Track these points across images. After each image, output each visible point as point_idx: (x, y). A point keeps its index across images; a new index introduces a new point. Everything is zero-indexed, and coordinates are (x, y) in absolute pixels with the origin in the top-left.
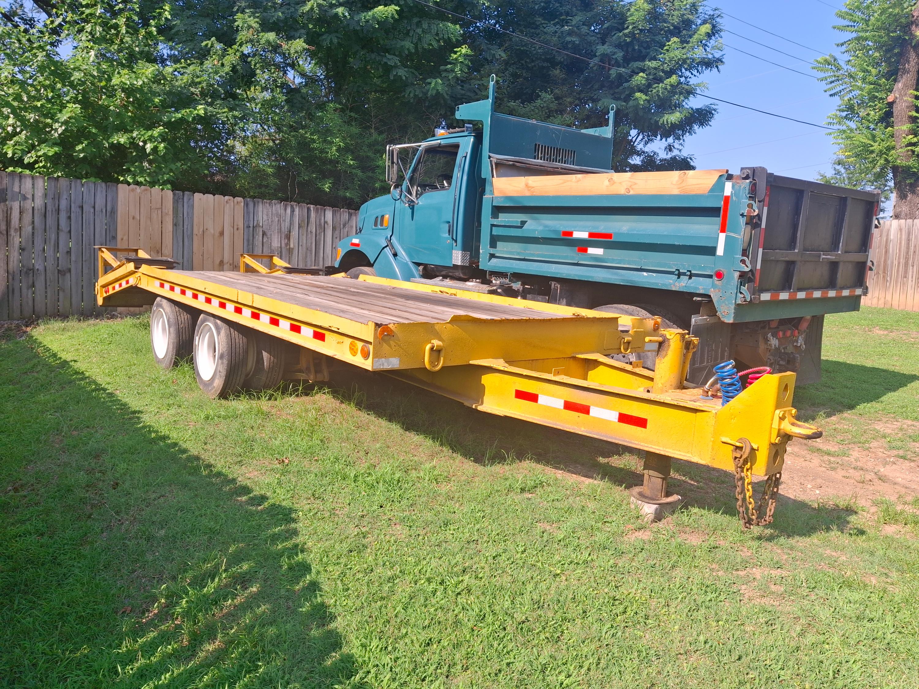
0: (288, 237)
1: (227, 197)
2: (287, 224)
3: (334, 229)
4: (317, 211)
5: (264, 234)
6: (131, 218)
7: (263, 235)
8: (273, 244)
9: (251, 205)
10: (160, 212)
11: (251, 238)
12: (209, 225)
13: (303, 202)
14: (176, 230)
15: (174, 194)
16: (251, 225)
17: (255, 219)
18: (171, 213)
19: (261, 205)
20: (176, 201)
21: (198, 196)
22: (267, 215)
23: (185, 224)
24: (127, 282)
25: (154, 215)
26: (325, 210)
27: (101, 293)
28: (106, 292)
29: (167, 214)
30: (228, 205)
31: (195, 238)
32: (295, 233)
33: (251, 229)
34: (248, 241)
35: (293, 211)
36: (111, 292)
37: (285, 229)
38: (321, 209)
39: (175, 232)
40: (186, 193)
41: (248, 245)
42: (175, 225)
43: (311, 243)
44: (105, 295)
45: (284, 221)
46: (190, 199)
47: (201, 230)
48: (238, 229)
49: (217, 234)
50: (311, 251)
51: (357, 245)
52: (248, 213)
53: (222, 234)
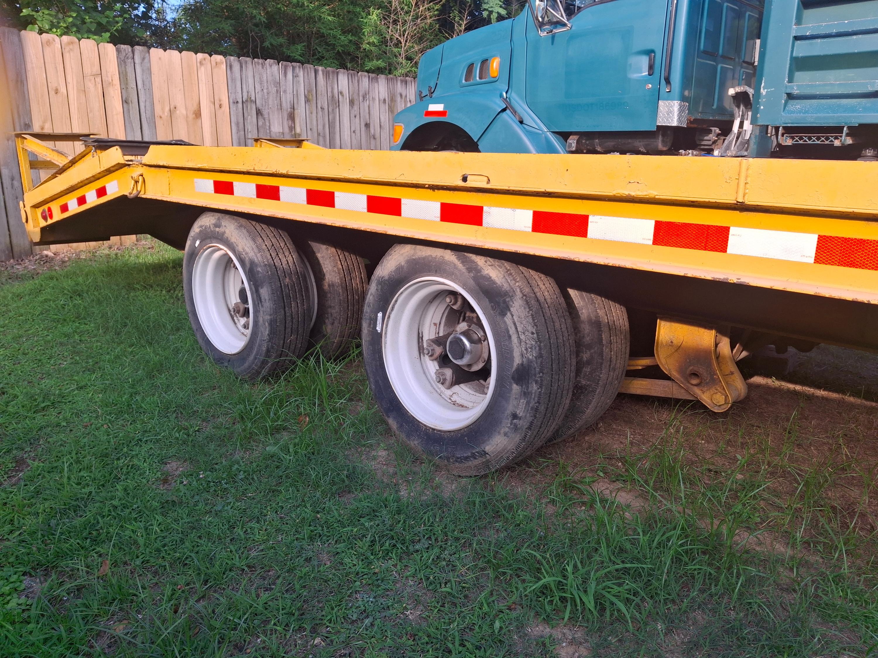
0: (292, 117)
1: (200, 55)
2: (289, 96)
3: (352, 102)
4: (327, 75)
5: (259, 112)
6: (52, 93)
7: (257, 114)
8: (273, 129)
9: (236, 67)
10: (99, 80)
11: (241, 120)
12: (179, 100)
13: (308, 63)
14: (129, 110)
15: (118, 51)
16: (240, 101)
17: (245, 90)
18: (117, 81)
19: (250, 66)
20: (122, 62)
21: (156, 53)
22: (261, 83)
23: (142, 100)
24: (101, 192)
25: (90, 85)
26: (338, 73)
27: (35, 220)
28: (45, 218)
29: (110, 84)
30: (203, 68)
31: (159, 122)
32: (301, 112)
33: (240, 105)
34: (238, 124)
35: (295, 76)
36: (58, 216)
37: (286, 106)
38: (333, 72)
39: (126, 113)
40: (137, 48)
41: (238, 131)
42: (125, 102)
43: (324, 126)
44: (43, 223)
45: (285, 91)
46: (143, 59)
47: (167, 109)
48: (220, 106)
49: (191, 116)
50: (324, 137)
51: (442, 114)
52: (233, 80)
53: (198, 114)
